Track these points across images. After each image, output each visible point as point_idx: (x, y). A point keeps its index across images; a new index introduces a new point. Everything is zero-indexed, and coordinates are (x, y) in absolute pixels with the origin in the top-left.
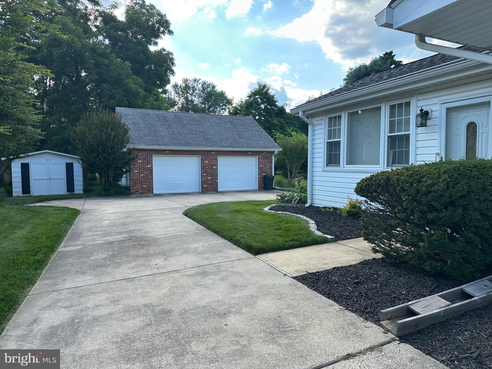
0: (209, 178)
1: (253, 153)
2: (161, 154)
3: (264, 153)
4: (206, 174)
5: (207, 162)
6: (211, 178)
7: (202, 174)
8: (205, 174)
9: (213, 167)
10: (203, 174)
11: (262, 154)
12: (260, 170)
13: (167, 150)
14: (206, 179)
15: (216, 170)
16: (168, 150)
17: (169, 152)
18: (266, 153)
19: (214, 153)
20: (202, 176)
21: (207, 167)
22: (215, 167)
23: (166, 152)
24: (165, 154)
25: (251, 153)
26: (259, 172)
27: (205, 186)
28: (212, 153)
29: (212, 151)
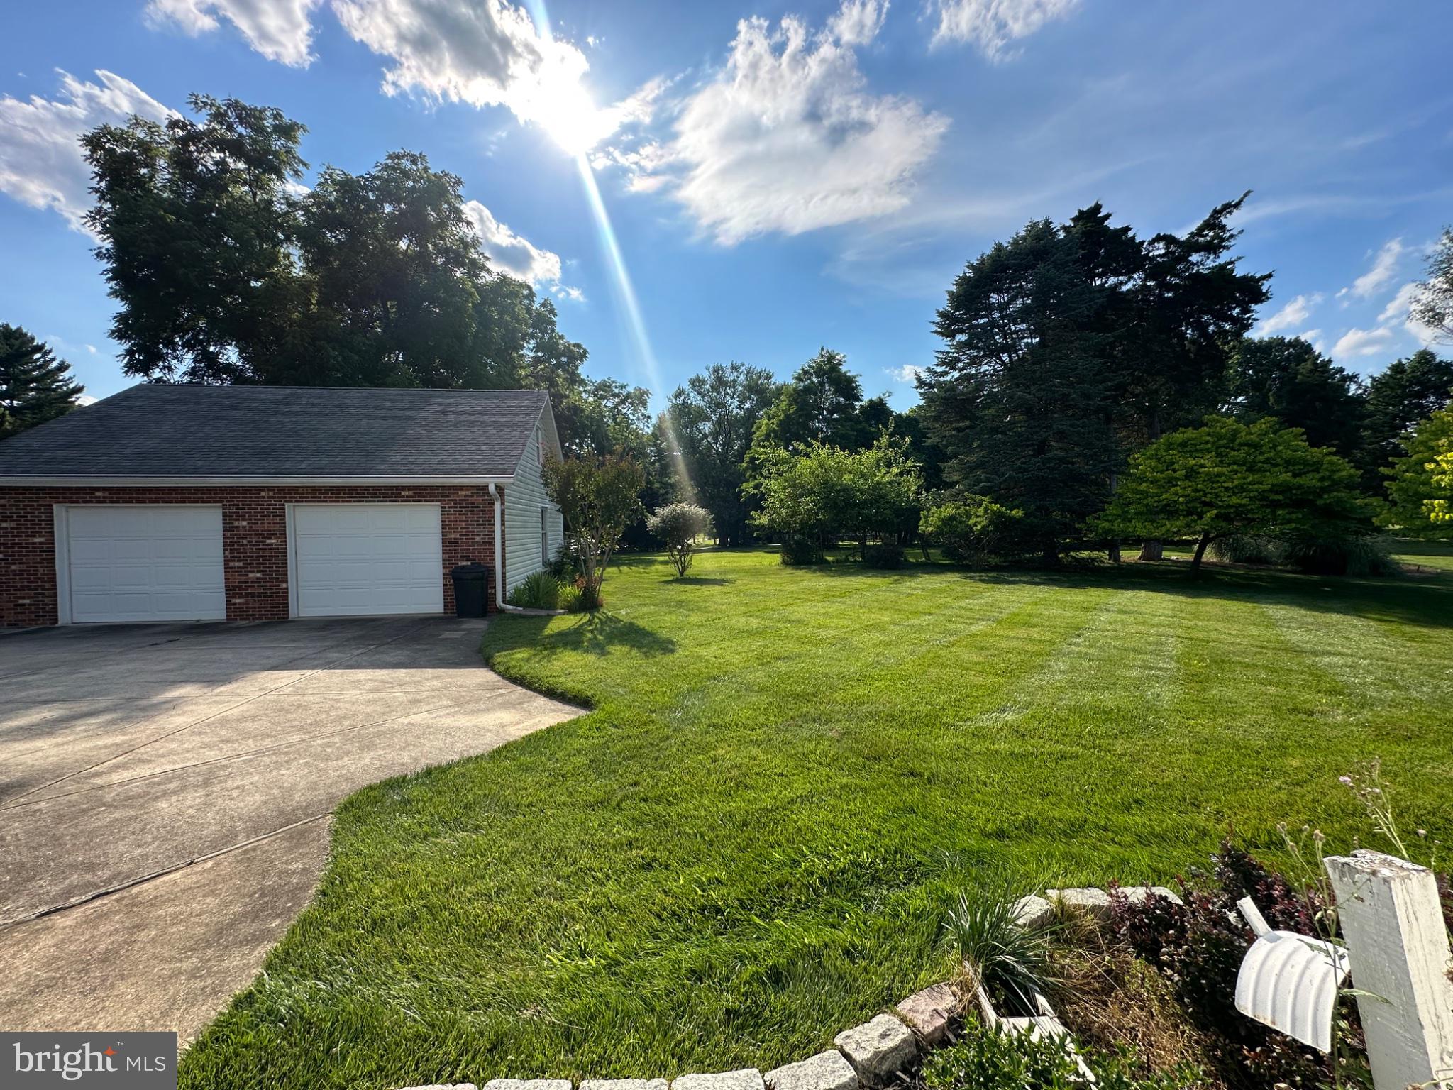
0: (251, 575)
1: (420, 494)
3: (464, 493)
4: (241, 564)
5: (244, 523)
6: (259, 575)
7: (226, 562)
8: (237, 564)
9: (268, 541)
10: (231, 564)
11: (453, 496)
12: (450, 548)
13: (98, 489)
14: (243, 579)
15: (282, 550)
16: (104, 489)
17: (107, 494)
18: (469, 493)
19: (271, 494)
20: (227, 569)
21: (245, 542)
22: (273, 541)
23: (98, 494)
24: (91, 502)
25: (411, 493)
26: (446, 557)
27: (238, 601)
28: (263, 494)
29: (261, 489)
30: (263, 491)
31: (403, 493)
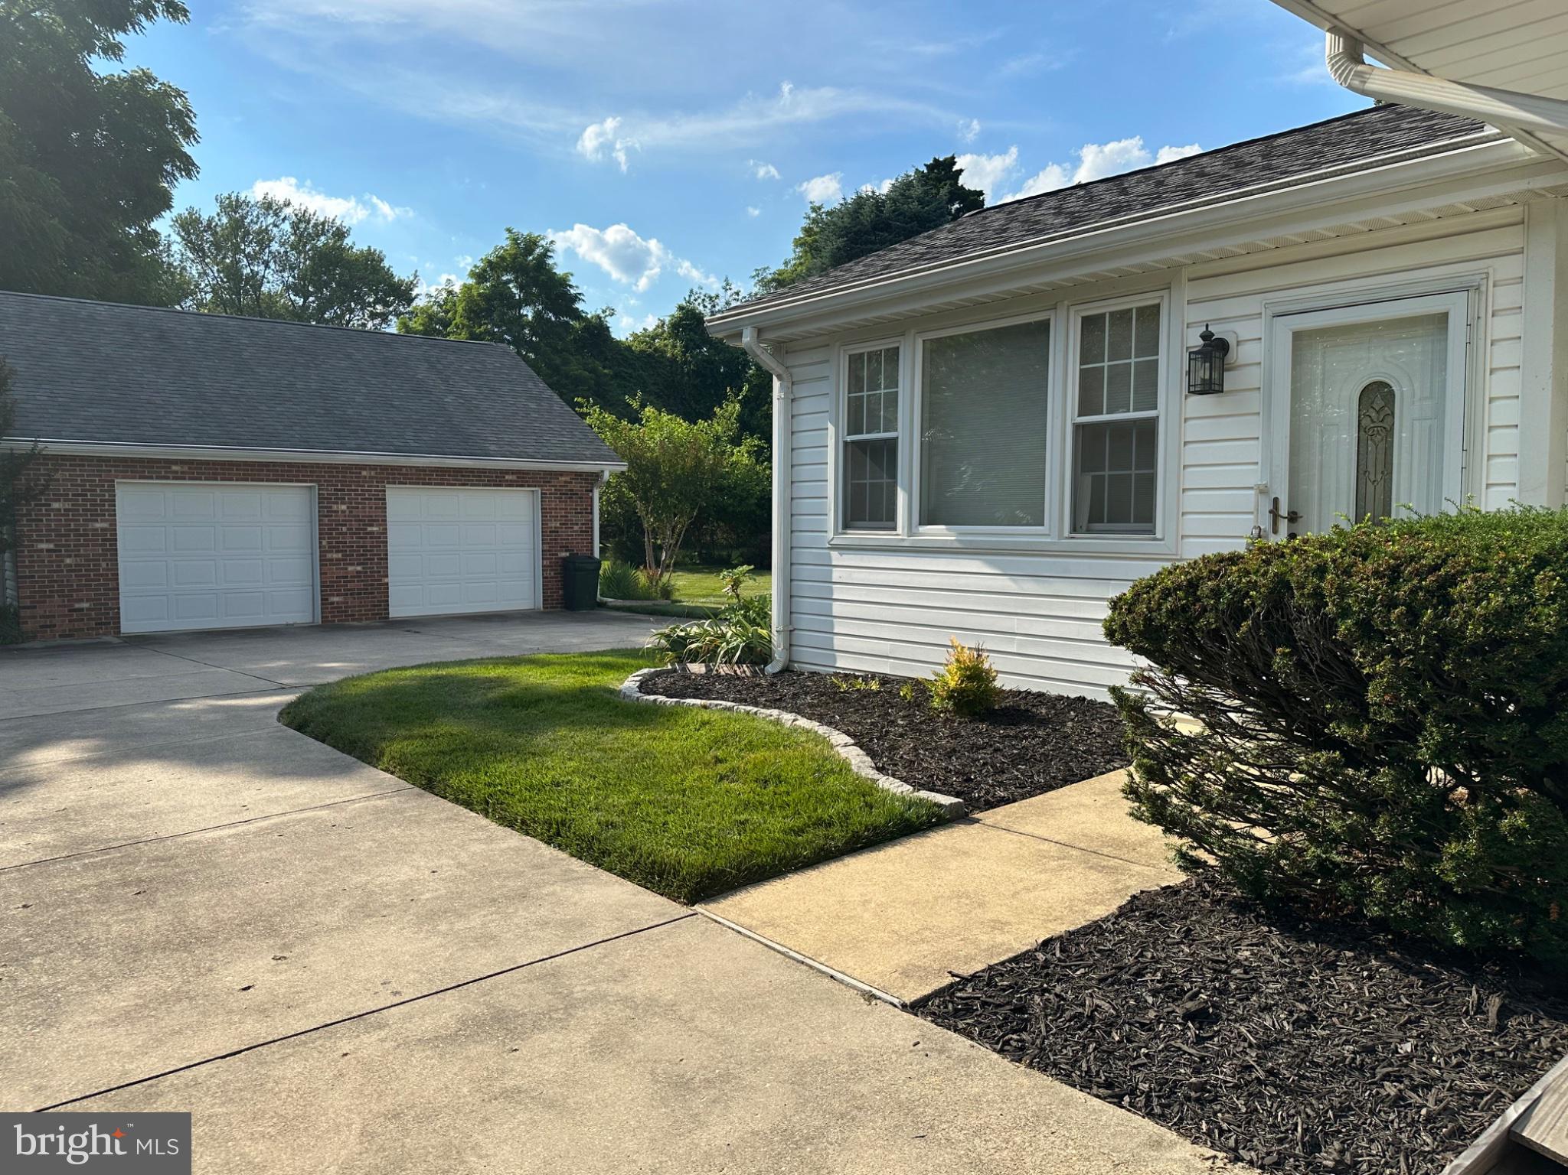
0: (350, 568)
1: (522, 479)
2: (151, 478)
3: (563, 479)
4: (340, 555)
5: (344, 507)
6: (359, 568)
7: (323, 553)
8: (335, 556)
9: (369, 529)
10: (329, 556)
11: (554, 482)
12: (550, 537)
13: (176, 462)
14: (342, 573)
15: (381, 540)
16: (182, 462)
17: (186, 468)
18: (568, 479)
19: (373, 473)
20: (323, 561)
21: (344, 529)
22: (375, 529)
23: (174, 468)
24: (167, 478)
25: (514, 477)
26: (547, 547)
27: (336, 599)
28: (364, 473)
29: (364, 467)
30: (365, 469)
31: (507, 477)
